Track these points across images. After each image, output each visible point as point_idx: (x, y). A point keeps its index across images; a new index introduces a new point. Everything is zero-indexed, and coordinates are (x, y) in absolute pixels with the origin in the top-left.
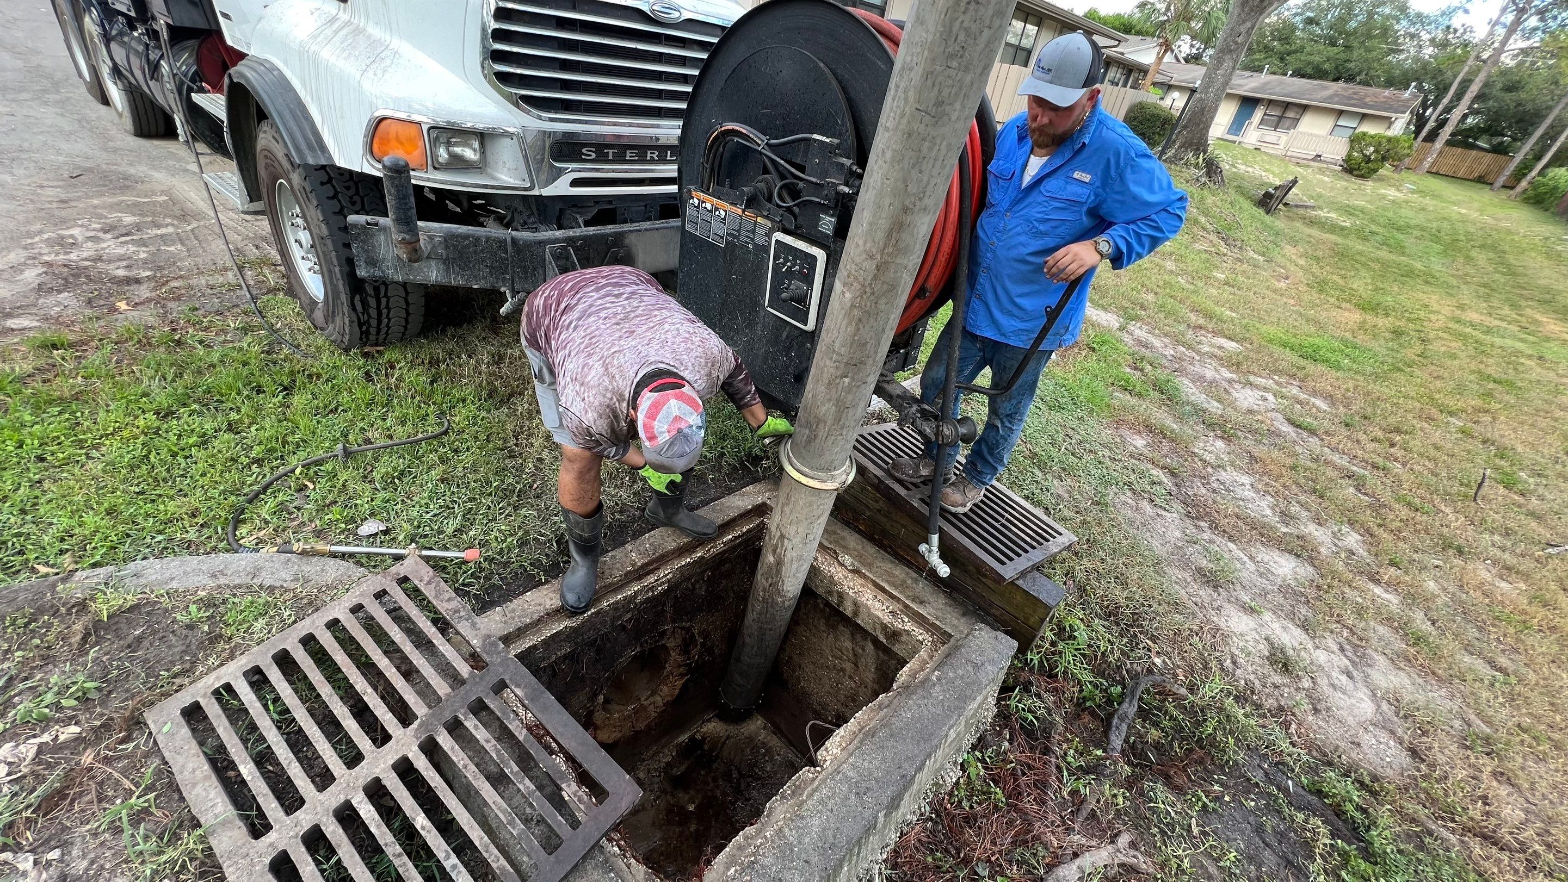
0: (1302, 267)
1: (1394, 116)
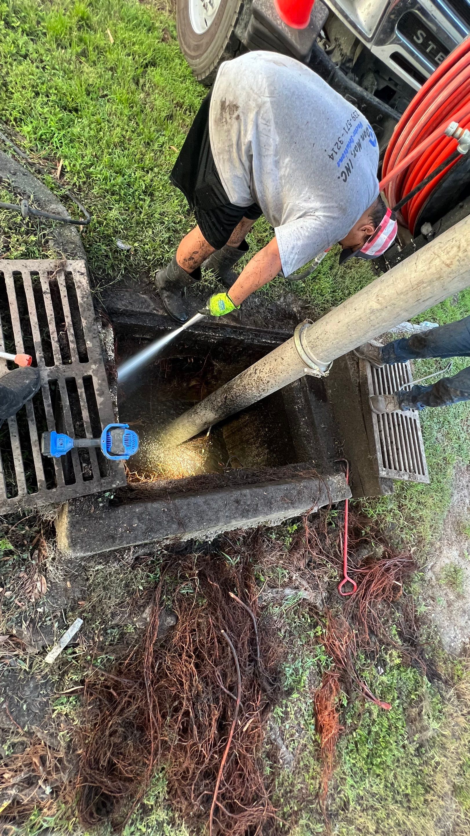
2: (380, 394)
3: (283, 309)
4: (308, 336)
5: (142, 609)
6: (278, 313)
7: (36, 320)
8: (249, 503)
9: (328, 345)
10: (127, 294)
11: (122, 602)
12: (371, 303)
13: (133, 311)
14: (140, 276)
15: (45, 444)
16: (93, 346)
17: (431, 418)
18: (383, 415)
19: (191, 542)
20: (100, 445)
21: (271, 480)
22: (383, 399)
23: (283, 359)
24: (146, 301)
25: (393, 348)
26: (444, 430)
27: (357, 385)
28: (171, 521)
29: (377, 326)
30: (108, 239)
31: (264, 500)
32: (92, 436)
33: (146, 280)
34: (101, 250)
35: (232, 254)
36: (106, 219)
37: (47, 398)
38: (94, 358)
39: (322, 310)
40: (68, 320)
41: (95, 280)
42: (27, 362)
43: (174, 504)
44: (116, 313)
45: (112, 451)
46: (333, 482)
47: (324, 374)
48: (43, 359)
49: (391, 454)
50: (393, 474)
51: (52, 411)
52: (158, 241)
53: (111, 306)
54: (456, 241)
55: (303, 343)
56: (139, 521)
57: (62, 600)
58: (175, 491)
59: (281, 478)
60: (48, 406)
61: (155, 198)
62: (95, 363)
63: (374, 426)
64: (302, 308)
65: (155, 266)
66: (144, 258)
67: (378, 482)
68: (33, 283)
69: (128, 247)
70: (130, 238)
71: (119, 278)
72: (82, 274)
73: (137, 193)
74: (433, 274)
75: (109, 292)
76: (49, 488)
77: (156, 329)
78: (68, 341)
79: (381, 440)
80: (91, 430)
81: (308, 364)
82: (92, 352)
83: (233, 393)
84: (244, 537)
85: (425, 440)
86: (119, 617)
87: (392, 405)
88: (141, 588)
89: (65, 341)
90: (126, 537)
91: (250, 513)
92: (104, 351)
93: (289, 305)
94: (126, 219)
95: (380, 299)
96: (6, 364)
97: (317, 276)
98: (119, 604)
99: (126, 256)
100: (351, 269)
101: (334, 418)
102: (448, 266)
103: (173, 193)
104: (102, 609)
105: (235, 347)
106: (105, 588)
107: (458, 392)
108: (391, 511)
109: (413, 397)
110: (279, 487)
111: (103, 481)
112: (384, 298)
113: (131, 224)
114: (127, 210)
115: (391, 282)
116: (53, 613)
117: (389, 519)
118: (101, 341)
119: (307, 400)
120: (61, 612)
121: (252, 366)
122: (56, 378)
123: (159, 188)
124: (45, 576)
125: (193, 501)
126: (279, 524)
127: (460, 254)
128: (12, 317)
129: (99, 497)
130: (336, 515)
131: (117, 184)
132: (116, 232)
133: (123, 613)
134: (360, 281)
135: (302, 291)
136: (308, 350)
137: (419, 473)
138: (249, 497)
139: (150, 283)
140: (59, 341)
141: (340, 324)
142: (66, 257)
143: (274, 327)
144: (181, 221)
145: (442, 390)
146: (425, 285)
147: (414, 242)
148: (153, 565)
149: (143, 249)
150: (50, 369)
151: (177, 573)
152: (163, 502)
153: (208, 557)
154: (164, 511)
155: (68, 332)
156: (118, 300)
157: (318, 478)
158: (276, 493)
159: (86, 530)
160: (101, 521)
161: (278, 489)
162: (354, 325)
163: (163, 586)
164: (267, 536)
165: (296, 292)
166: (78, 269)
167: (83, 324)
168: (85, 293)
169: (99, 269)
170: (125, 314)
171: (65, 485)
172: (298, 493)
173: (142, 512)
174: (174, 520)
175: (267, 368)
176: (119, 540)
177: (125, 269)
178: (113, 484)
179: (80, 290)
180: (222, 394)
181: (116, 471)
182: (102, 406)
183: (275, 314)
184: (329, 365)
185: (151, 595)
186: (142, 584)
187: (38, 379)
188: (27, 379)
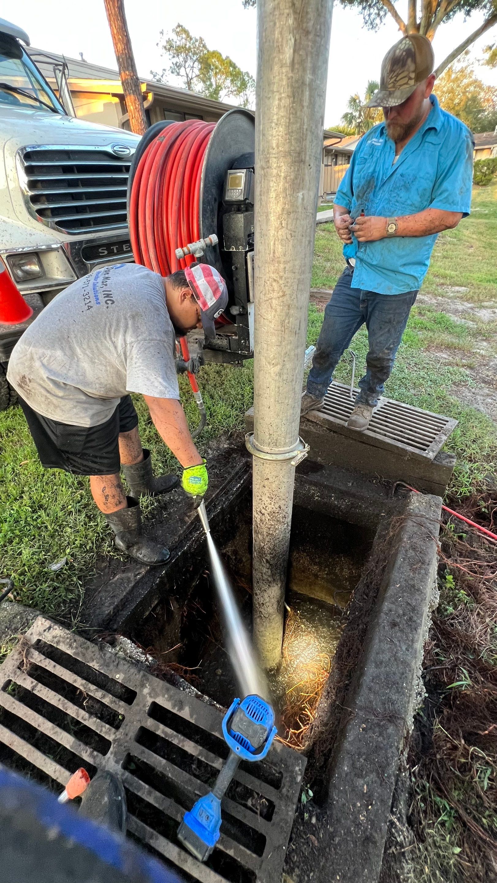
0: (476, 239)
1: (492, 146)
2: (348, 417)
3: (218, 456)
4: (263, 443)
7: (50, 725)
8: (401, 612)
9: (283, 429)
10: (103, 594)
12: (272, 372)
13: (121, 600)
14: (97, 568)
15: (194, 845)
16: (125, 674)
17: (393, 389)
18: (370, 425)
19: (417, 718)
20: (240, 758)
21: (383, 570)
22: (355, 416)
23: (268, 479)
24: (122, 579)
25: (313, 382)
26: (410, 385)
27: (328, 431)
28: (382, 729)
30: (42, 576)
31: (405, 591)
32: (221, 760)
33: (104, 564)
34: (45, 591)
36: (24, 565)
37: (140, 788)
38: (138, 683)
40: (79, 682)
41: (65, 618)
42: (83, 780)
43: (361, 708)
44: (111, 620)
45: (256, 746)
46: (417, 507)
47: (306, 450)
48: (95, 753)
49: (413, 438)
50: (435, 447)
51: (158, 794)
52: (81, 528)
53: (100, 621)
54: (268, 280)
55: (266, 451)
56: (360, 776)
58: (342, 694)
59: (386, 558)
60: (150, 793)
61: (46, 506)
62: (143, 686)
63: (377, 437)
64: (229, 439)
66: (85, 552)
67: (437, 465)
68: (13, 696)
69: (64, 560)
70: (58, 553)
71: (82, 591)
72: (49, 628)
73: (29, 519)
74: (283, 310)
75: (87, 612)
77: (155, 587)
78: (98, 701)
79: (395, 439)
80: (212, 755)
81: (288, 457)
82: (130, 680)
83: (267, 550)
84: (437, 646)
85: (411, 404)
87: (365, 412)
88: (457, 850)
89: (97, 706)
90: (376, 816)
91: (415, 618)
92: (137, 663)
93: (218, 449)
94: (40, 545)
95: (273, 362)
97: (211, 411)
99: (69, 569)
100: (223, 384)
101: (347, 470)
102: (284, 296)
103: (55, 487)
105: (223, 520)
107: (386, 351)
108: (472, 471)
109: (368, 391)
110: (397, 566)
111: (284, 790)
112: (275, 358)
113: (47, 543)
114: (34, 539)
115: (265, 346)
117: (480, 477)
118: (124, 659)
119: (315, 484)
121: (254, 513)
122: (126, 754)
123: (41, 496)
125: (367, 681)
126: (439, 593)
127: (281, 282)
128: (25, 755)
129: (301, 815)
130: (453, 525)
131: (7, 531)
132: (43, 563)
134: (238, 382)
135: (214, 431)
136: (276, 450)
137: (445, 425)
138: (394, 607)
140: (91, 712)
141: (271, 408)
142: (22, 634)
143: (229, 473)
144: (82, 496)
145: (375, 363)
146: (287, 321)
147: (239, 324)
148: (428, 802)
149: (76, 547)
150: (112, 753)
151: (454, 773)
152: (351, 723)
153: (446, 711)
154: (363, 729)
155: (90, 694)
156: (100, 608)
157: (405, 519)
158: (402, 573)
159: (338, 878)
160: (337, 839)
161: (399, 569)
162: (281, 396)
163: (466, 809)
164: (447, 616)
165: (212, 436)
166: (42, 629)
167: (95, 667)
168: (68, 640)
169: (59, 606)
170: (118, 611)
171: (260, 859)
172: (414, 549)
173: (351, 762)
174: (382, 723)
175: (265, 499)
176: (376, 831)
177: (79, 578)
178: (295, 778)
179: (61, 644)
180: (261, 563)
181: (281, 760)
182: (194, 716)
183: (218, 465)
184: (300, 440)
185: (475, 842)
186: (452, 844)
187: (111, 781)
188: (102, 796)
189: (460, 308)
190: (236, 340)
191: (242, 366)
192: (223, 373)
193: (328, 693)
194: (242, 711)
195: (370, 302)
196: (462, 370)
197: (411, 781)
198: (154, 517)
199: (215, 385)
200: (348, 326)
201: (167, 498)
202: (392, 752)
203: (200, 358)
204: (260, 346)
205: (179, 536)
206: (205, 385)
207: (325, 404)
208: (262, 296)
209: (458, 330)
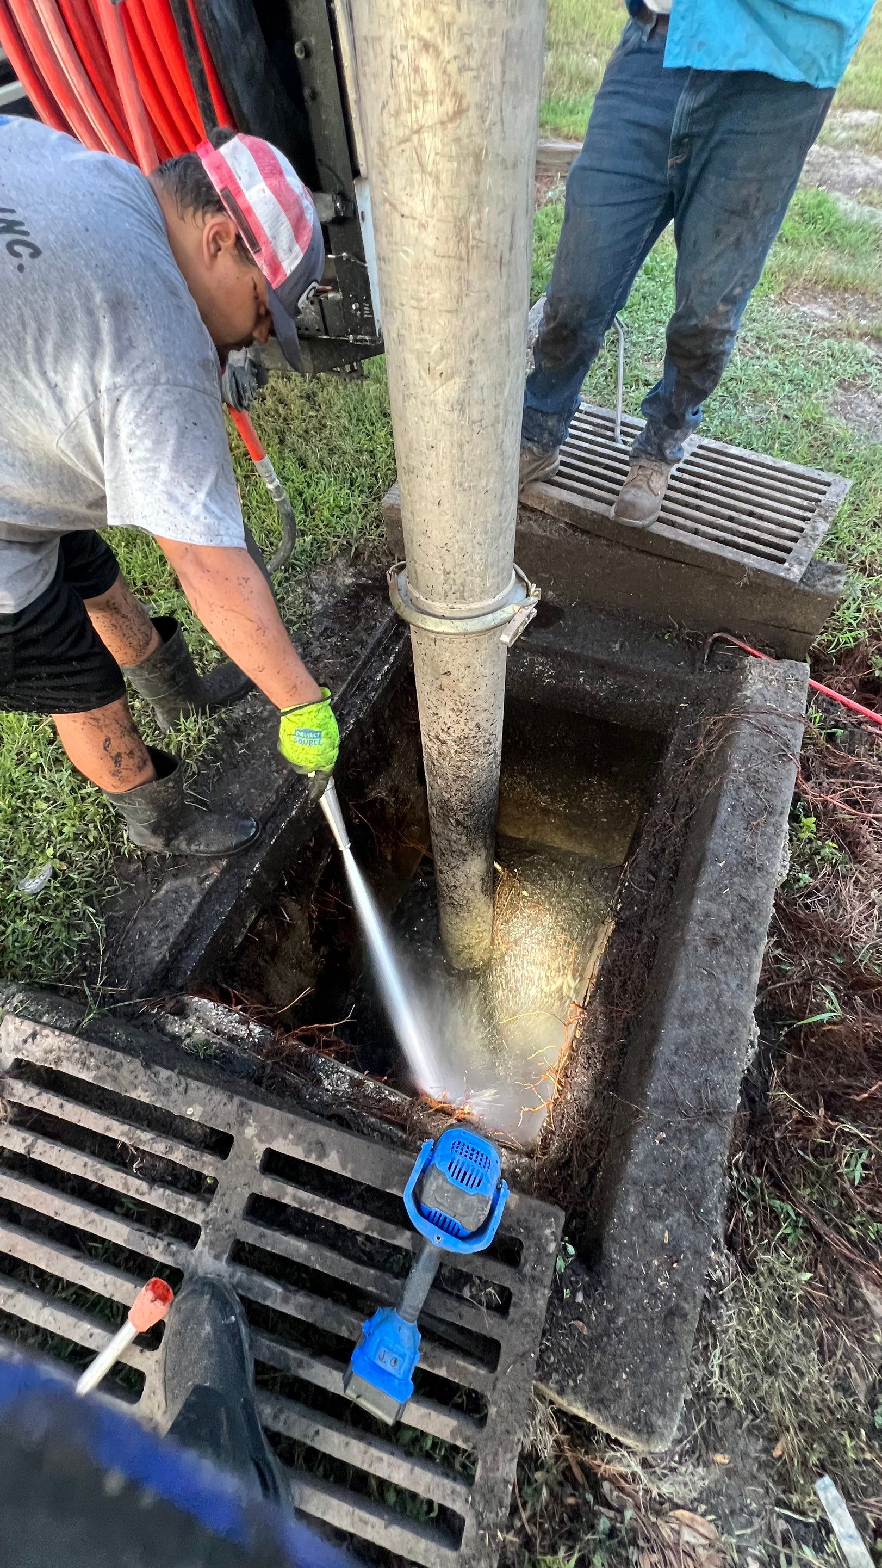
2: (616, 493)
3: (335, 605)
4: (431, 594)
5: (859, 1305)
6: (337, 619)
8: (728, 916)
9: (476, 557)
10: (142, 924)
11: (820, 1344)
12: (439, 398)
13: (182, 932)
14: (120, 876)
16: (204, 1105)
18: (664, 509)
20: (439, 1251)
21: (689, 826)
22: (633, 491)
23: (448, 673)
24: (175, 891)
25: (537, 411)
26: (745, 395)
27: (570, 531)
28: (695, 1136)
29: (501, 412)
30: (11, 904)
31: (735, 874)
33: (133, 867)
34: (24, 933)
35: (169, 662)
37: (267, 1293)
38: (232, 1120)
39: (377, 527)
40: (116, 1130)
43: (656, 1104)
44: (169, 971)
45: (472, 1228)
46: (759, 691)
47: (534, 600)
48: (174, 1247)
49: (756, 533)
50: (806, 550)
51: (301, 1298)
53: (148, 976)
54: (404, 48)
55: (440, 612)
56: (659, 1218)
57: (753, 1496)
59: (693, 802)
60: (286, 1299)
62: (242, 1123)
63: (680, 539)
64: (353, 564)
65: (116, 831)
66: (87, 847)
67: (806, 594)
69: (47, 870)
70: (32, 856)
71: (99, 924)
72: (34, 1035)
74: (458, 173)
75: (119, 962)
76: (481, 1422)
77: (245, 895)
78: (161, 1159)
79: (717, 539)
80: (391, 1227)
81: (493, 624)
82: (216, 1116)
83: (456, 804)
84: (777, 945)
85: (748, 445)
86: (854, 1374)
87: (655, 478)
88: (806, 1276)
89: (161, 1165)
90: (685, 1277)
91: (755, 925)
93: (333, 589)
95: (440, 368)
96: (139, 1348)
97: (305, 502)
98: (821, 1353)
99: (63, 884)
100: (325, 426)
101: (610, 614)
102: (459, 113)
104: (819, 1410)
105: (364, 742)
106: (770, 1371)
107: (722, 308)
108: (865, 594)
109: (665, 422)
110: (719, 822)
111: (527, 1269)
112: (444, 356)
115: (413, 315)
116: (772, 1539)
117: (880, 606)
119: (545, 652)
120: (779, 1516)
121: (424, 740)
122: (232, 1240)
124: (676, 1506)
125: (667, 1053)
126: (790, 853)
127: (448, 52)
129: (559, 1293)
130: (821, 717)
132: (6, 878)
133: (848, 1355)
134: (358, 420)
135: (319, 547)
136: (462, 608)
137: (824, 493)
138: (713, 907)
139: (144, 862)
140: (151, 1182)
141: (445, 506)
143: (362, 643)
145: (689, 344)
146: (473, 219)
147: (338, 252)
148: (760, 1209)
149: (68, 840)
150: (204, 1244)
151: (805, 1160)
152: (640, 1130)
153: (790, 1056)
154: (661, 1141)
155: (141, 1147)
156: (142, 953)
157: (733, 720)
158: (730, 837)
159: (624, 1376)
160: (620, 1320)
161: (724, 828)
162: (467, 469)
163: (823, 1215)
164: (799, 890)
165: (316, 560)
166: (19, 1039)
167: (142, 1099)
168: (77, 1055)
169: (60, 959)
170: (180, 951)
171: (492, 1376)
172: (754, 784)
173: (641, 1197)
174: (695, 1126)
175: (447, 714)
176: (686, 1299)
177: (88, 901)
178: (545, 1249)
179: (64, 1063)
180: (446, 824)
181: (518, 1222)
182: (350, 1166)
183: (337, 627)
184: (518, 576)
185: (835, 1262)
186: (798, 1269)
187: (213, 1295)
188: (200, 1324)
189: (861, 172)
190: (337, 303)
191: (362, 376)
192: (320, 398)
193: (589, 1058)
194: (440, 1173)
195: (699, 143)
196: (860, 346)
197: (732, 1178)
198: (217, 757)
199: (306, 432)
200: (629, 235)
201: (238, 712)
202: (714, 1172)
203: (253, 364)
204: (398, 317)
205: (277, 792)
206: (282, 432)
207: (563, 463)
208: (390, 124)
209: (854, 236)
